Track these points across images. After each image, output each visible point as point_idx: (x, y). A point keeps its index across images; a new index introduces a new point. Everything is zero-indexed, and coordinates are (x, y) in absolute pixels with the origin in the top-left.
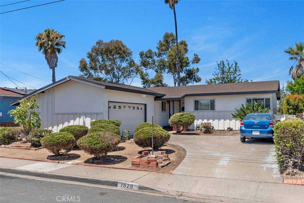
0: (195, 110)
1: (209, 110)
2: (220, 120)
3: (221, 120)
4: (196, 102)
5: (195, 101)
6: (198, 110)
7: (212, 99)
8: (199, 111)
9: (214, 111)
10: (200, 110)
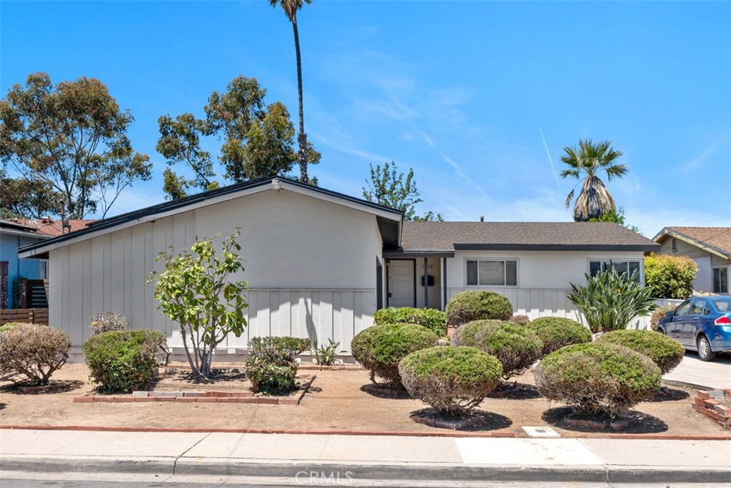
0: (468, 284)
1: (504, 284)
2: (530, 311)
3: (532, 310)
4: (472, 265)
5: (469, 263)
6: (476, 284)
7: (512, 260)
8: (479, 286)
9: (514, 286)
10: (480, 284)
